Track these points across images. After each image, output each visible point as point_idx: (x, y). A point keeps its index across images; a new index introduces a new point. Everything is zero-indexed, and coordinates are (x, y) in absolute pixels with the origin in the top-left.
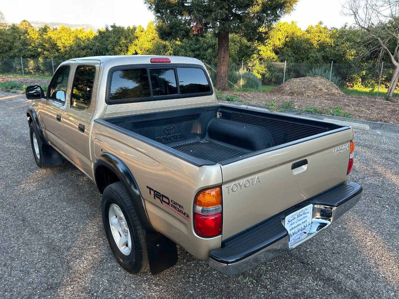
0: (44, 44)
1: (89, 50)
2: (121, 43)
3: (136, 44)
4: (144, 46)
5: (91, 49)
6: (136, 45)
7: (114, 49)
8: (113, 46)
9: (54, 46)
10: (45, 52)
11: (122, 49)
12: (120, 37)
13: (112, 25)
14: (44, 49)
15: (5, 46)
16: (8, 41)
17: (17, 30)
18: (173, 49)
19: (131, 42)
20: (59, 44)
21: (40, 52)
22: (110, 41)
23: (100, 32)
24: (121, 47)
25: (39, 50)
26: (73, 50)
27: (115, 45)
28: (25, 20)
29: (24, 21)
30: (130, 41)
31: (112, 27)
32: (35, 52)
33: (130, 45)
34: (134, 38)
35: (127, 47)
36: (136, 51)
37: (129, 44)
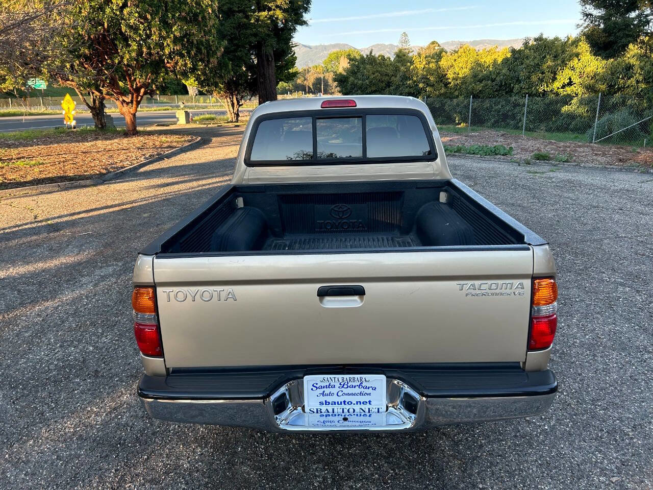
0: (428, 77)
1: (489, 82)
2: (545, 67)
3: (573, 67)
4: (588, 69)
5: (493, 80)
6: (573, 69)
7: (529, 78)
8: (529, 72)
9: (442, 78)
10: (428, 89)
11: (544, 77)
12: (545, 57)
13: (537, 36)
14: (427, 84)
15: (382, 82)
16: (387, 75)
17: (404, 57)
18: (645, 73)
19: (564, 64)
20: (450, 75)
21: (421, 89)
22: (526, 64)
23: (513, 51)
24: (543, 73)
25: (421, 85)
26: (466, 83)
27: (533, 72)
28: (434, 41)
29: (433, 43)
30: (563, 62)
31: (536, 40)
32: (415, 89)
33: (561, 70)
34: (571, 56)
35: (555, 74)
36: (570, 79)
37: (559, 68)
